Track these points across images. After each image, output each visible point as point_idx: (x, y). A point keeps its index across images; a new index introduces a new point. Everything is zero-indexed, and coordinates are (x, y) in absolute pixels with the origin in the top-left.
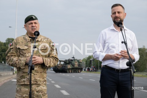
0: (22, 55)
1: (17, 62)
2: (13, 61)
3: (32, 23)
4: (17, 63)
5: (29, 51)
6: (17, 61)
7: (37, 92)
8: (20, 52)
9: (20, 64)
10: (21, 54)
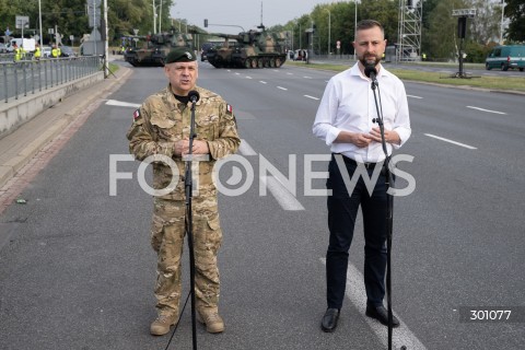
0: (163, 138)
1: (155, 152)
2: (146, 151)
3: (183, 68)
5: (176, 132)
6: (154, 149)
7: (198, 212)
8: (158, 133)
10: (160, 136)
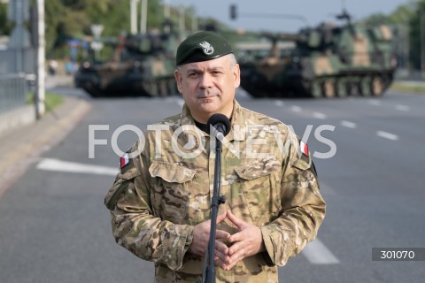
0: (173, 204)
1: (156, 241)
2: (141, 234)
3: (198, 73)
4: (154, 247)
5: (198, 190)
6: (155, 236)
8: (163, 192)
9: (165, 248)
10: (167, 199)
